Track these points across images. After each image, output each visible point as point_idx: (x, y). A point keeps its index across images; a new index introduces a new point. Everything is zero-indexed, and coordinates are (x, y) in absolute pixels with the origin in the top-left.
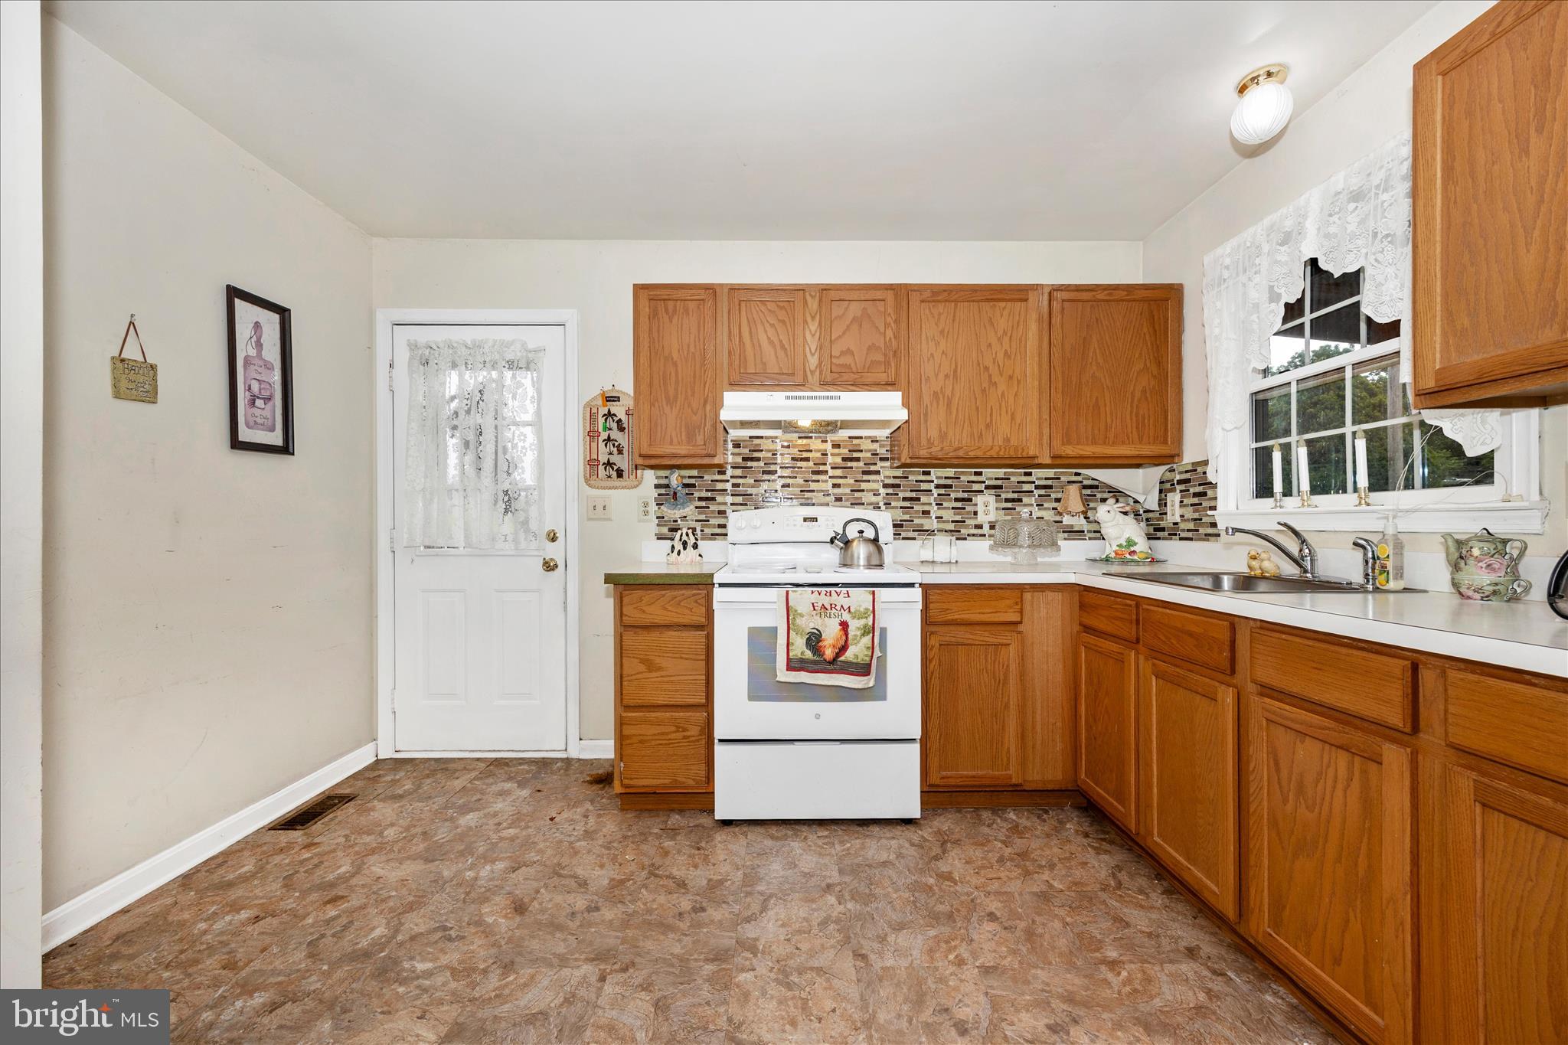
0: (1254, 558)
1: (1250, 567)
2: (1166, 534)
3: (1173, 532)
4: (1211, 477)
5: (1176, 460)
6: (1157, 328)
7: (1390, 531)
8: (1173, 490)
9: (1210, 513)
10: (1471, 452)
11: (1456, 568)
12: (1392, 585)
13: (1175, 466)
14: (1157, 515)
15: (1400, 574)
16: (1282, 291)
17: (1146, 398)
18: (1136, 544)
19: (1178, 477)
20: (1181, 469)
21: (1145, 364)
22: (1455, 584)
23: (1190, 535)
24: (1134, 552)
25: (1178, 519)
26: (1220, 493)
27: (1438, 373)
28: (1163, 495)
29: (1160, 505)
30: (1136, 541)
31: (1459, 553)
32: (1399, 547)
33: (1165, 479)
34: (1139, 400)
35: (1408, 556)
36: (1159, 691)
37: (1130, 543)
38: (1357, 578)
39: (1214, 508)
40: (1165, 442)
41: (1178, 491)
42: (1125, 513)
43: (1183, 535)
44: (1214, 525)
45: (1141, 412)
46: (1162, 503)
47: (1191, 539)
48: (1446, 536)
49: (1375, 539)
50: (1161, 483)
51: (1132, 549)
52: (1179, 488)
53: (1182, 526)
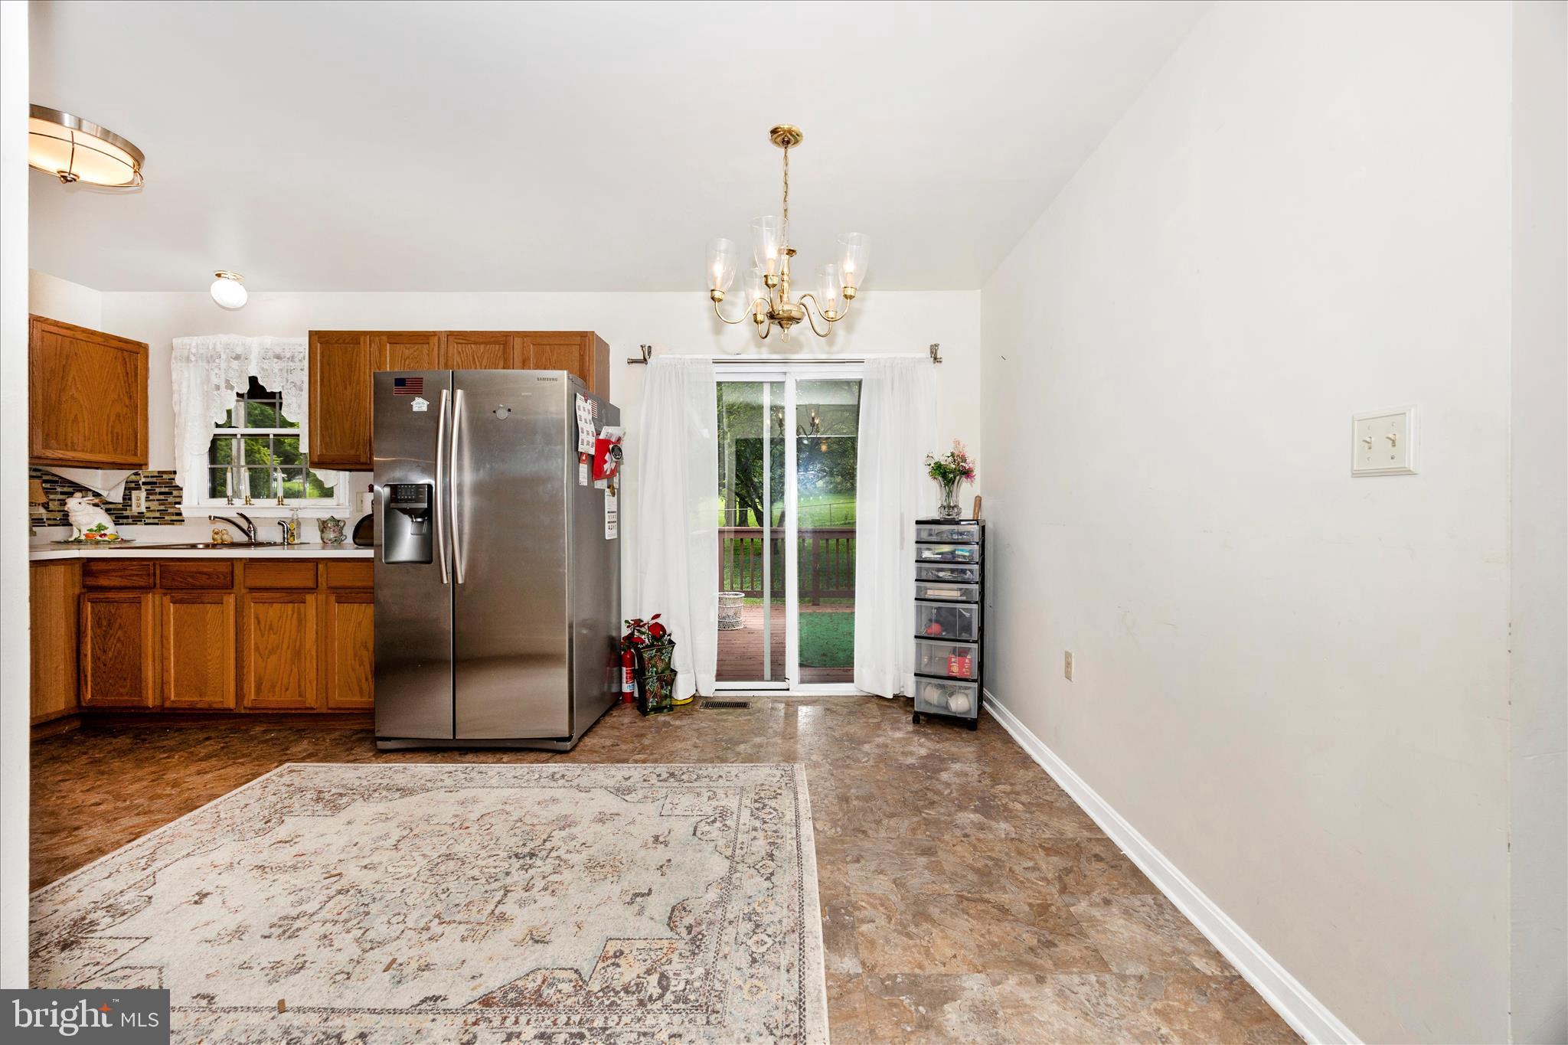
0: (217, 533)
1: (213, 539)
2: (130, 521)
3: (138, 519)
4: (178, 482)
5: (144, 467)
6: (128, 369)
7: (295, 517)
8: (138, 488)
9: (177, 506)
10: (327, 486)
11: (322, 531)
12: (296, 541)
13: (140, 472)
14: (121, 506)
15: (299, 537)
16: (235, 385)
17: (119, 420)
18: (106, 528)
19: (143, 480)
20: (146, 474)
21: (119, 396)
22: (322, 539)
23: (156, 521)
24: (105, 535)
25: (144, 510)
26: (185, 494)
27: (319, 456)
28: (127, 492)
29: (124, 499)
30: (107, 526)
31: (323, 526)
32: (299, 524)
33: (129, 480)
34: (114, 422)
35: (303, 528)
36: (176, 612)
37: (100, 527)
38: (279, 540)
39: (179, 503)
40: (136, 454)
41: (143, 490)
42: (96, 505)
43: (147, 521)
44: (180, 514)
45: (115, 431)
46: (127, 498)
47: (157, 524)
48: (318, 520)
49: (288, 521)
50: (127, 482)
51: (103, 532)
52: (144, 488)
53: (148, 515)
